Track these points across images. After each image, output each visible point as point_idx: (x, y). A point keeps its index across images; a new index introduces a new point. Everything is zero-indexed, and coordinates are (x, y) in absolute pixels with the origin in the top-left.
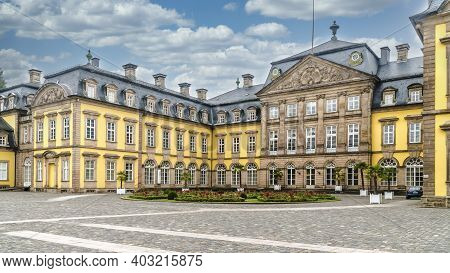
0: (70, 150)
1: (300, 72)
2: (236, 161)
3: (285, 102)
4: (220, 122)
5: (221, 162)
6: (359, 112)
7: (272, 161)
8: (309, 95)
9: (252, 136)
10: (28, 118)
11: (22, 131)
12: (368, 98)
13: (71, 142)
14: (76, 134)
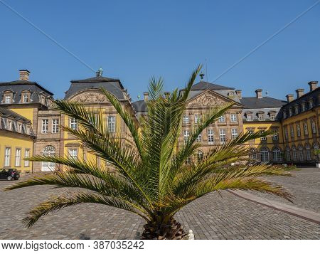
1: (202, 98)
3: (193, 114)
6: (237, 123)
10: (50, 112)
11: (41, 123)
12: (241, 116)
13: (118, 135)
14: (123, 129)
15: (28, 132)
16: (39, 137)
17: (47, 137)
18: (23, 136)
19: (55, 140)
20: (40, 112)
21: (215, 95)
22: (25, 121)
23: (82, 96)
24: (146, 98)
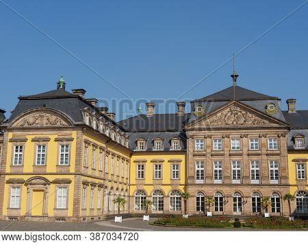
0: (71, 177)
1: (224, 113)
2: (158, 187)
3: (210, 137)
4: (138, 149)
5: (141, 188)
6: (279, 152)
7: (200, 188)
8: (234, 134)
9: (175, 164)
12: (285, 141)
13: (72, 170)
14: (78, 162)
21: (245, 109)
23: (30, 118)
24: (150, 112)
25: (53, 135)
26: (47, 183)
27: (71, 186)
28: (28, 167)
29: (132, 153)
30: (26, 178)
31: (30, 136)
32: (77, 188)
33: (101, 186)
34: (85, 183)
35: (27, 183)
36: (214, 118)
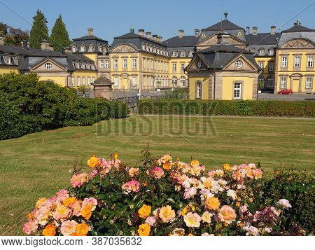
0: (138, 73)
2: (183, 75)
4: (174, 56)
5: (175, 75)
10: (104, 56)
11: (100, 62)
13: (138, 70)
14: (140, 67)
15: (93, 68)
16: (99, 70)
17: (103, 70)
18: (91, 71)
19: (106, 72)
20: (99, 56)
22: (91, 62)
23: (119, 48)
24: (181, 35)
25: (129, 55)
26: (129, 75)
27: (138, 77)
28: (120, 69)
29: (170, 59)
30: (120, 73)
31: (120, 55)
32: (141, 78)
33: (152, 76)
34: (144, 76)
35: (121, 76)
36: (211, 40)
